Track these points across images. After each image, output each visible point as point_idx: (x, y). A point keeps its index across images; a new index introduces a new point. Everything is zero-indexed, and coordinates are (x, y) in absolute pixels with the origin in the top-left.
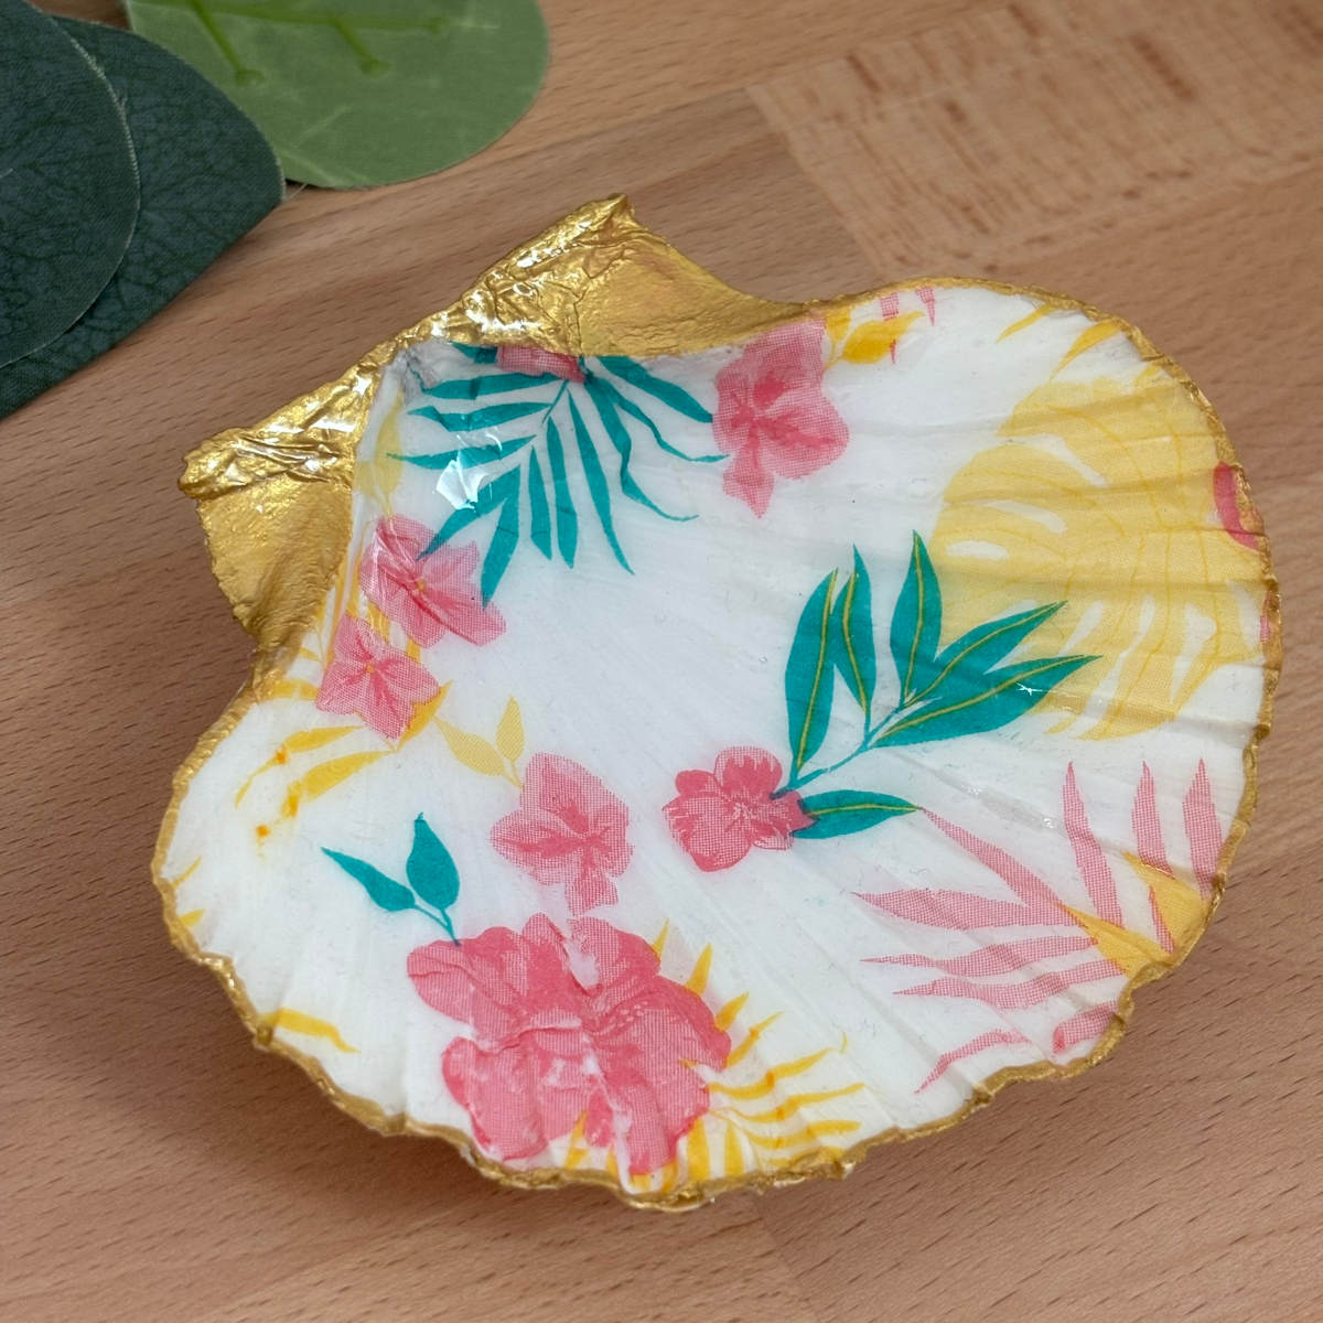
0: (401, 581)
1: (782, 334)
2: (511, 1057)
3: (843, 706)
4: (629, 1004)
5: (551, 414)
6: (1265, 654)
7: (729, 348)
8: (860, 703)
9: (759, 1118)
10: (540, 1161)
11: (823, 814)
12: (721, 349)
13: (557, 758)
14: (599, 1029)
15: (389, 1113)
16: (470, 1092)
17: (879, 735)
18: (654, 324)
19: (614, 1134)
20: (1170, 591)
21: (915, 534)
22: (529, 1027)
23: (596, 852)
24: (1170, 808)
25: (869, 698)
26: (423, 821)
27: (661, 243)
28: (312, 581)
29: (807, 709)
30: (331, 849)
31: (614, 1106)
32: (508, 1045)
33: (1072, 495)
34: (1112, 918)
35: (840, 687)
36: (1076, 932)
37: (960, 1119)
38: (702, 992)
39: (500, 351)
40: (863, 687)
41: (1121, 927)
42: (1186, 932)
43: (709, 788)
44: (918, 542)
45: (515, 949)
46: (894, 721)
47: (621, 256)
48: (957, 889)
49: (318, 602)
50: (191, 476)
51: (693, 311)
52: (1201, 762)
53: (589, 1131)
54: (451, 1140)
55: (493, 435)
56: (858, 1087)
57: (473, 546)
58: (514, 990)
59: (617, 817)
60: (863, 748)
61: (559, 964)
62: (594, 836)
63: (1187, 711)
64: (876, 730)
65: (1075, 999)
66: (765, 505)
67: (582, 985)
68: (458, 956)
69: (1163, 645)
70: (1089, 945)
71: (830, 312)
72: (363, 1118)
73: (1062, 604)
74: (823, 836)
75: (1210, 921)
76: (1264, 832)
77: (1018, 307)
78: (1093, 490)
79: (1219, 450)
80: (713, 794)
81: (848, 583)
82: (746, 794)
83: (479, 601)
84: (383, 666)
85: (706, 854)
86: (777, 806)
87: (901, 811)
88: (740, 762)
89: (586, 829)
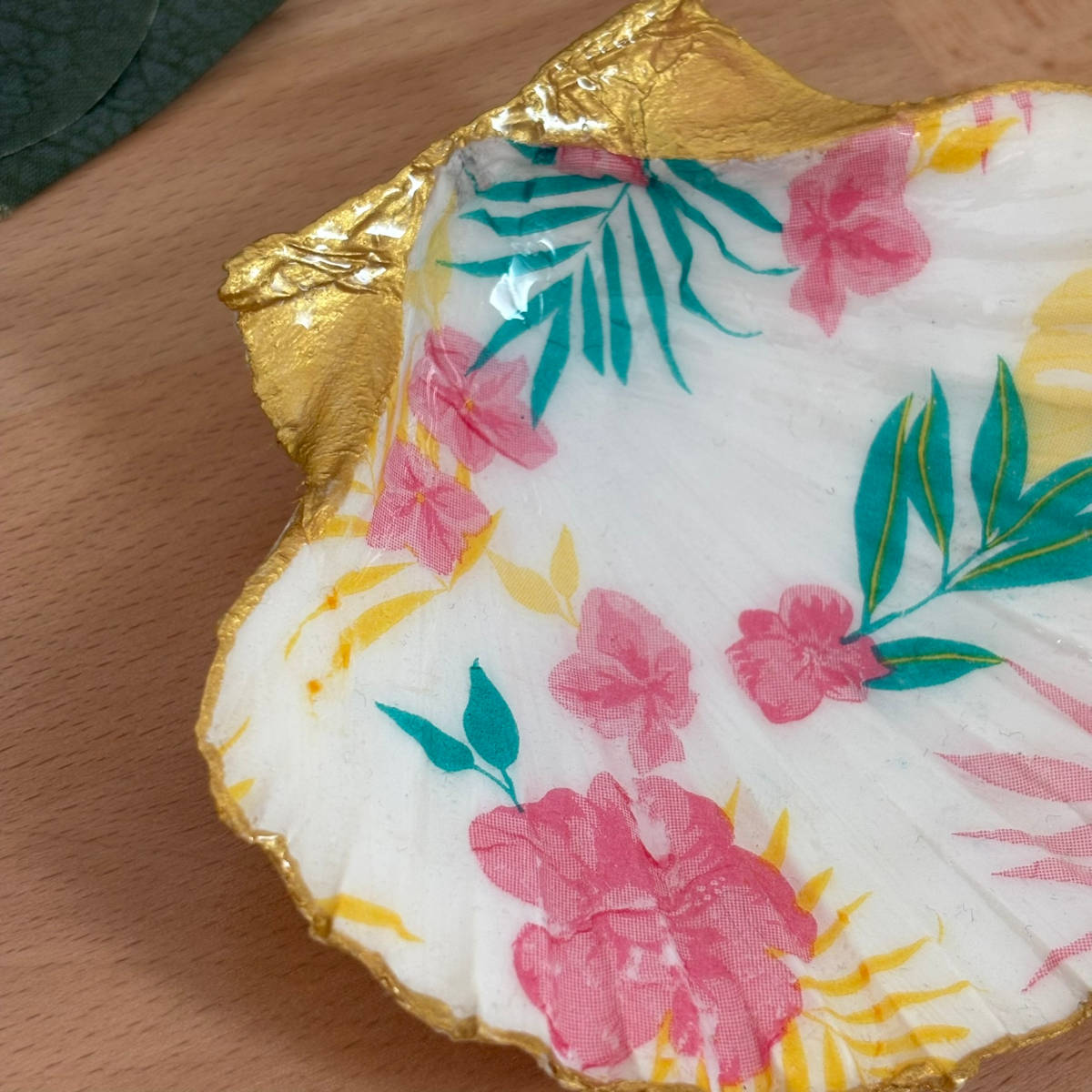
0: (451, 398)
1: (865, 139)
2: (583, 944)
3: (918, 542)
4: (704, 878)
5: (608, 220)
7: (808, 153)
8: (937, 542)
9: (854, 1019)
10: (623, 1072)
11: (899, 664)
12: (799, 153)
13: (613, 594)
14: (675, 908)
15: (459, 1015)
16: (546, 989)
17: (960, 577)
18: (727, 124)
19: (702, 1040)
21: (1000, 359)
22: (602, 909)
23: (659, 701)
25: (947, 535)
26: (479, 668)
27: (731, 35)
28: (362, 405)
29: (879, 544)
30: (386, 704)
31: (699, 1003)
32: (580, 928)
35: (915, 523)
37: (1075, 1024)
38: (780, 866)
39: (560, 150)
40: (940, 523)
43: (775, 629)
44: (1004, 369)
45: (580, 814)
46: (974, 564)
47: (690, 49)
48: (1055, 756)
49: (370, 428)
50: (232, 287)
51: (765, 111)
53: (675, 1036)
54: (529, 1049)
55: (547, 241)
56: (961, 985)
57: (522, 360)
58: (582, 862)
59: (679, 660)
60: (941, 590)
61: (628, 831)
62: (656, 682)
64: (955, 572)
66: (835, 323)
67: (653, 856)
68: (521, 824)
71: (920, 117)
72: (431, 1020)
74: (900, 688)
80: (779, 637)
81: (925, 409)
82: (814, 638)
83: (529, 420)
84: (432, 494)
85: (774, 704)
86: (848, 652)
87: (985, 663)
88: (808, 602)
89: (646, 674)
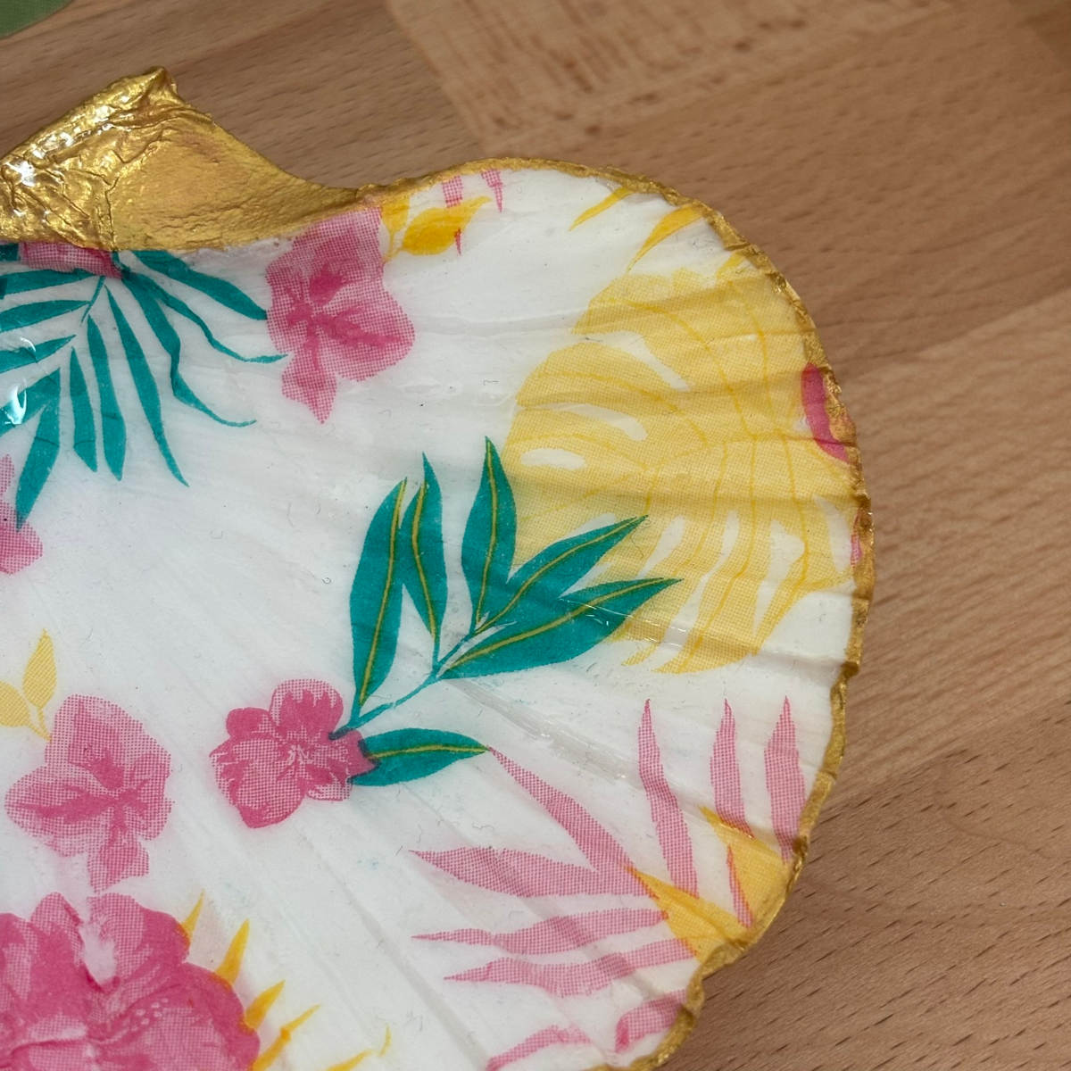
1: (333, 225)
3: (411, 632)
4: (144, 1002)
5: (91, 313)
6: (855, 580)
7: (277, 240)
8: (429, 629)
11: (384, 757)
12: (268, 242)
13: (93, 700)
14: (110, 1036)
17: (446, 666)
18: (195, 214)
20: (755, 507)
21: (488, 441)
22: (24, 1042)
23: (129, 811)
24: (751, 755)
25: (438, 622)
27: (203, 121)
29: (373, 635)
33: (653, 399)
34: (686, 884)
35: (408, 608)
36: (645, 903)
38: (233, 981)
39: (21, 246)
40: (433, 610)
41: (695, 895)
42: (765, 902)
43: (263, 728)
44: (491, 450)
45: (19, 939)
46: (463, 650)
47: (160, 138)
48: (521, 848)
51: (238, 198)
52: (786, 702)
55: (25, 337)
57: (7, 460)
58: (13, 992)
59: (157, 766)
60: (431, 679)
61: (71, 954)
62: (129, 792)
63: (771, 645)
64: (444, 660)
65: (640, 984)
66: (327, 409)
67: (96, 980)
69: (746, 569)
70: (659, 919)
71: (386, 198)
73: (643, 519)
74: (382, 783)
75: (792, 890)
76: (864, 755)
77: (593, 190)
78: (676, 394)
79: (807, 348)
80: (266, 736)
81: (418, 494)
82: (304, 735)
83: (12, 522)
85: (255, 807)
86: (336, 748)
87: (468, 752)
88: (299, 696)
89: (120, 784)
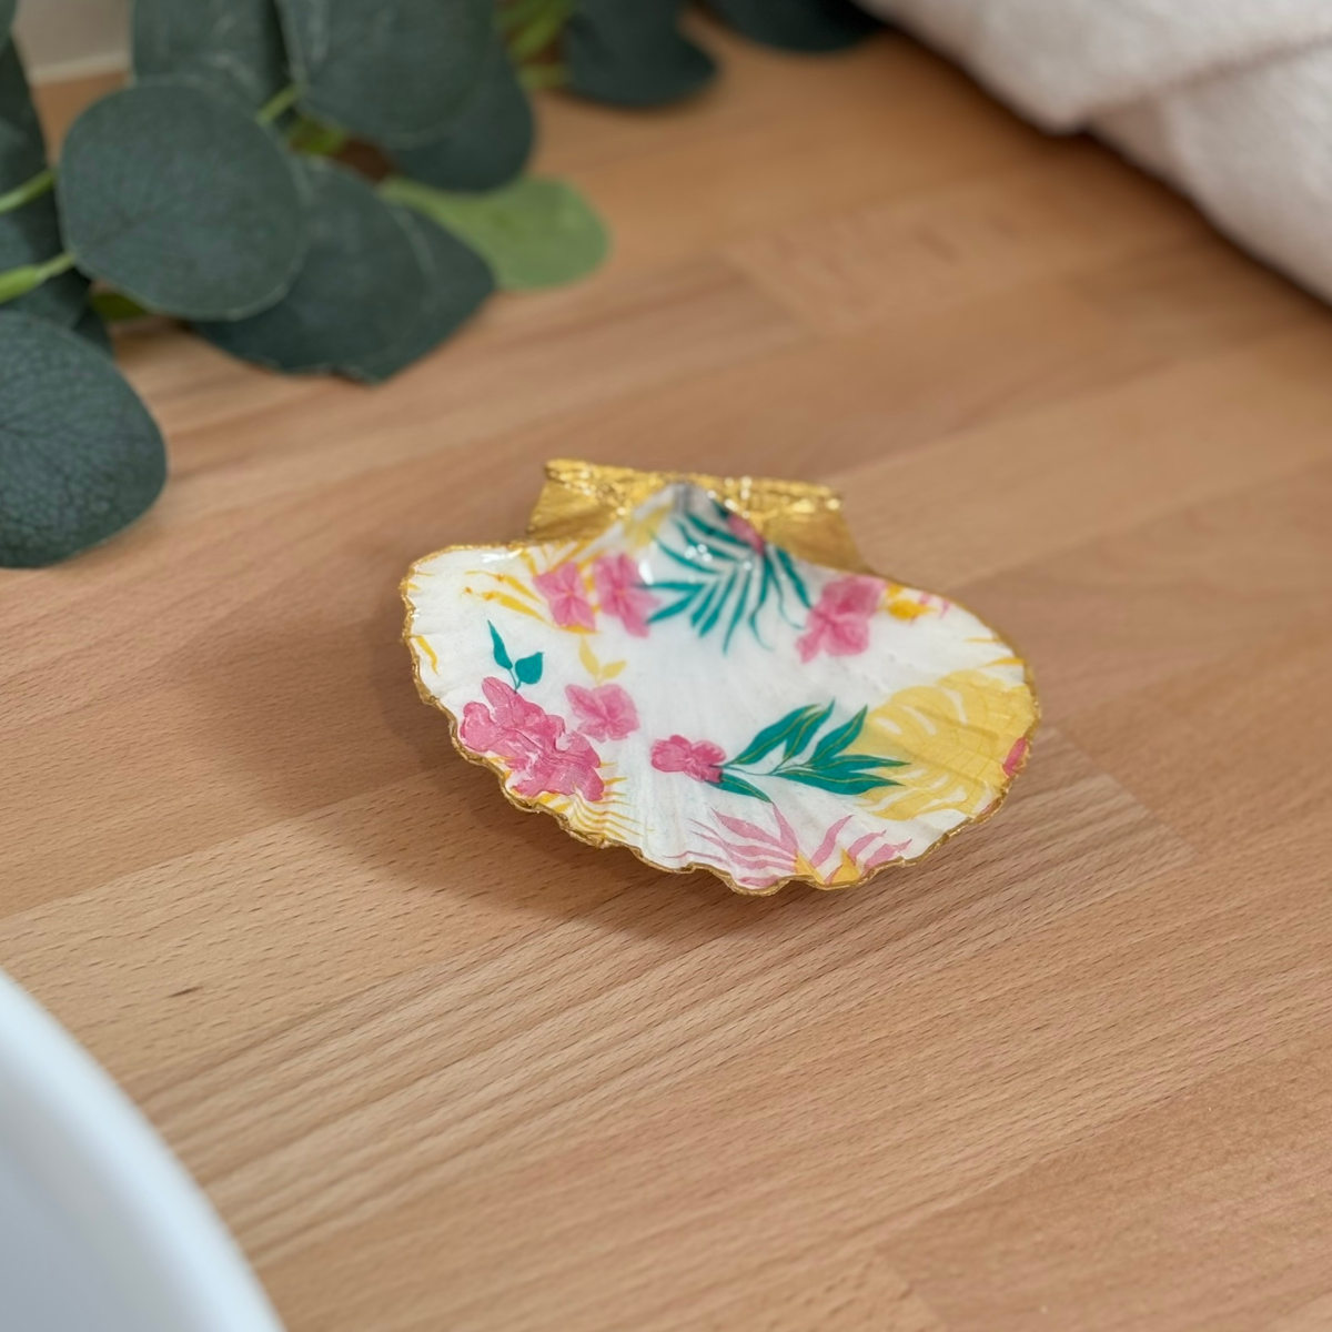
0: (615, 583)
1: (864, 580)
3: (776, 756)
4: (569, 761)
5: (737, 568)
7: (837, 575)
8: (783, 758)
10: (478, 752)
11: (726, 782)
12: (832, 574)
13: (625, 692)
14: (548, 756)
15: (432, 695)
16: (472, 719)
17: (782, 771)
19: (519, 773)
20: (960, 777)
21: (866, 706)
22: (518, 731)
23: (609, 726)
24: (878, 844)
25: (790, 757)
26: (541, 656)
29: (757, 750)
30: (493, 625)
33: (949, 723)
34: (814, 862)
35: (782, 748)
36: (793, 857)
38: (607, 784)
39: (732, 516)
40: (791, 752)
41: (815, 866)
43: (685, 747)
45: (539, 716)
46: (792, 770)
48: (757, 826)
50: (552, 464)
52: (911, 839)
53: (510, 761)
54: (449, 719)
55: (706, 560)
57: (661, 600)
58: (525, 721)
59: (632, 726)
60: (770, 774)
61: (554, 734)
62: (615, 722)
63: (921, 819)
66: (808, 660)
67: (557, 746)
68: (511, 695)
69: (936, 794)
70: (792, 861)
71: (894, 585)
72: (420, 690)
73: (911, 764)
74: (718, 788)
77: (987, 634)
78: (958, 724)
81: (821, 711)
82: (700, 758)
83: (644, 621)
84: (576, 599)
85: (659, 763)
86: (709, 769)
87: (760, 798)
88: (709, 748)
89: (613, 718)
